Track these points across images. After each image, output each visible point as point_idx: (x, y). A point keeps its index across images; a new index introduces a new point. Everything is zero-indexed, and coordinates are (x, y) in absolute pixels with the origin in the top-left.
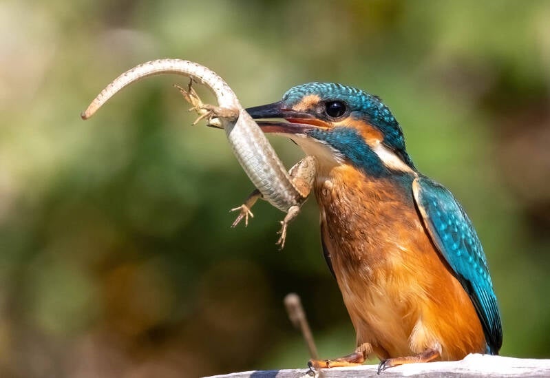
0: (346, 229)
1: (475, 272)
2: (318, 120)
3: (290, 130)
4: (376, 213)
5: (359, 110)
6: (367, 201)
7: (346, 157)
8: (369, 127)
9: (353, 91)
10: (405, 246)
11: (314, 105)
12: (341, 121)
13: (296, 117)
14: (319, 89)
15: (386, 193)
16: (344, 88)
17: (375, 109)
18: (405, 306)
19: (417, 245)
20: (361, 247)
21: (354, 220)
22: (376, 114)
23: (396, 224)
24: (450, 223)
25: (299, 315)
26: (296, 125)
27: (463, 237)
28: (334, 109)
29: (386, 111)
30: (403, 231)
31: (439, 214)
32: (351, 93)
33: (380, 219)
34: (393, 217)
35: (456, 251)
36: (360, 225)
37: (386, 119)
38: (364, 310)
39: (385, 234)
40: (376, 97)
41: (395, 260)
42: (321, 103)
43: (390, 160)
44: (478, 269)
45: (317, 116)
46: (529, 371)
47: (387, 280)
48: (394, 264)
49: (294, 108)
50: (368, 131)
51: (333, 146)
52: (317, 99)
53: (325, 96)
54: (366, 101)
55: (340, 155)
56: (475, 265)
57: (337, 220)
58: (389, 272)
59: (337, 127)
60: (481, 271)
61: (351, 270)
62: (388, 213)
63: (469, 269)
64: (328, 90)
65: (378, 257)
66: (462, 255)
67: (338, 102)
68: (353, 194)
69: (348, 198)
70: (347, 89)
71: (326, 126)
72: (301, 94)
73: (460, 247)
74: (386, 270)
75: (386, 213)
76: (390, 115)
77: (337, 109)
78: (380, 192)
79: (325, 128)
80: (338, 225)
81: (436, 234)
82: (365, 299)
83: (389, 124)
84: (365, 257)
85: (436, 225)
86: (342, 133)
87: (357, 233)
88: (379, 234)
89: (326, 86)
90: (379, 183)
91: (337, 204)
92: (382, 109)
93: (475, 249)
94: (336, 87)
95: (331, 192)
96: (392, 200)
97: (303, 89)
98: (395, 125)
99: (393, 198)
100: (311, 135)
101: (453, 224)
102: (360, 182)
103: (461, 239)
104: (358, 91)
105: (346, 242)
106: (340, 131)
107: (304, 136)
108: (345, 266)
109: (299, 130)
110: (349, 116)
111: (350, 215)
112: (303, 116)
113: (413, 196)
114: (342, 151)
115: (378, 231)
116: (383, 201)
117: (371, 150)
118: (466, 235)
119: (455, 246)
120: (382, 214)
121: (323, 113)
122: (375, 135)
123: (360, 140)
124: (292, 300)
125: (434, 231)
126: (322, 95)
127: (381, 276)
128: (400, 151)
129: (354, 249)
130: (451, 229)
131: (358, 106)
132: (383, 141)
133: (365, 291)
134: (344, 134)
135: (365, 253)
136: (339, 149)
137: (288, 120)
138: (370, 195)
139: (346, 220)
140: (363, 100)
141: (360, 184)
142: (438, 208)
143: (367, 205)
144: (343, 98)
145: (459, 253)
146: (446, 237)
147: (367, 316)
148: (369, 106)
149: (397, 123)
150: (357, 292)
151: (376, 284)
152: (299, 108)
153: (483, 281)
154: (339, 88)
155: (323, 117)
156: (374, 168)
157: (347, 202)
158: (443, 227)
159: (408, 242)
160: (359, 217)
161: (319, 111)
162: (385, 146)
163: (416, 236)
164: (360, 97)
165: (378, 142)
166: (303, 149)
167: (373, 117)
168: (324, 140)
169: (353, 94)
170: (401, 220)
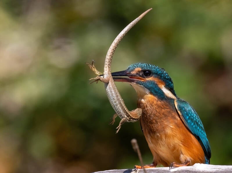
0: (150, 119)
1: (200, 132)
2: (140, 77)
3: (129, 81)
4: (161, 113)
5: (156, 74)
6: (158, 109)
7: (151, 92)
8: (160, 80)
9: (154, 67)
10: (172, 126)
11: (139, 72)
12: (149, 78)
13: (132, 76)
14: (141, 66)
15: (165, 106)
16: (151, 65)
17: (162, 74)
18: (173, 148)
19: (177, 125)
20: (155, 126)
21: (153, 116)
22: (163, 76)
23: (169, 118)
24: (190, 115)
25: (136, 147)
26: (132, 79)
27: (195, 120)
28: (147, 73)
29: (166, 74)
30: (171, 120)
31: (185, 113)
32: (153, 68)
33: (163, 116)
34: (168, 115)
35: (193, 126)
36: (155, 118)
37: (166, 77)
38: (157, 150)
39: (165, 121)
40: (163, 69)
41: (169, 131)
42: (142, 71)
43: (167, 93)
44: (201, 131)
45: (140, 76)
46: (218, 170)
47: (166, 138)
48: (168, 132)
49: (132, 73)
50: (159, 82)
51: (146, 87)
52: (140, 69)
53: (143, 68)
54: (159, 70)
55: (148, 91)
56: (200, 130)
57: (146, 116)
58: (166, 136)
59: (147, 80)
60: (202, 132)
61: (152, 135)
62: (166, 113)
63: (198, 132)
64: (145, 66)
65: (162, 130)
66: (195, 127)
67: (148, 71)
68: (152, 106)
69: (150, 107)
70: (152, 66)
71: (143, 80)
72: (134, 67)
73: (194, 124)
74: (165, 135)
75: (165, 113)
76: (168, 76)
77: (148, 73)
78: (162, 106)
79: (143, 81)
80: (146, 118)
81: (185, 121)
82: (157, 146)
83: (168, 79)
84: (157, 130)
85: (185, 117)
86: (149, 83)
87: (154, 121)
88: (162, 121)
89: (144, 65)
90: (162, 102)
91: (146, 109)
92: (165, 74)
93: (199, 123)
94: (148, 65)
95: (144, 105)
96: (167, 109)
97: (135, 66)
98: (170, 80)
99: (168, 108)
100: (137, 83)
101: (191, 116)
102: (155, 101)
103: (194, 121)
104: (156, 67)
105: (150, 124)
106: (148, 82)
107: (135, 83)
108: (149, 133)
109: (133, 81)
110: (152, 76)
111: (151, 114)
112: (135, 76)
113: (175, 107)
114: (149, 89)
115: (162, 120)
116: (164, 109)
117: (161, 89)
118: (196, 119)
119: (192, 124)
120: (163, 114)
121: (142, 75)
122: (162, 84)
123: (156, 85)
124: (134, 141)
125: (184, 119)
126: (142, 68)
127: (164, 138)
128: (171, 90)
129: (153, 127)
130: (190, 118)
131: (156, 72)
132: (166, 86)
133: (157, 143)
134: (150, 83)
135: (157, 129)
136: (148, 89)
137: (129, 77)
138: (159, 107)
139: (150, 116)
140: (158, 70)
141: (155, 102)
142: (185, 110)
143: (158, 110)
144: (150, 69)
145: (194, 126)
146: (189, 121)
147: (158, 152)
148: (160, 72)
149: (171, 79)
150: (154, 143)
151: (161, 140)
152: (133, 73)
153: (203, 135)
154: (149, 65)
155: (143, 76)
156: (161, 96)
157: (150, 109)
158: (188, 117)
159: (173, 124)
160: (155, 115)
161: (141, 74)
162: (165, 87)
163: (176, 122)
164: (157, 69)
165: (163, 86)
166: (134, 88)
167: (161, 76)
168: (142, 85)
169: (154, 68)
170: (170, 116)
